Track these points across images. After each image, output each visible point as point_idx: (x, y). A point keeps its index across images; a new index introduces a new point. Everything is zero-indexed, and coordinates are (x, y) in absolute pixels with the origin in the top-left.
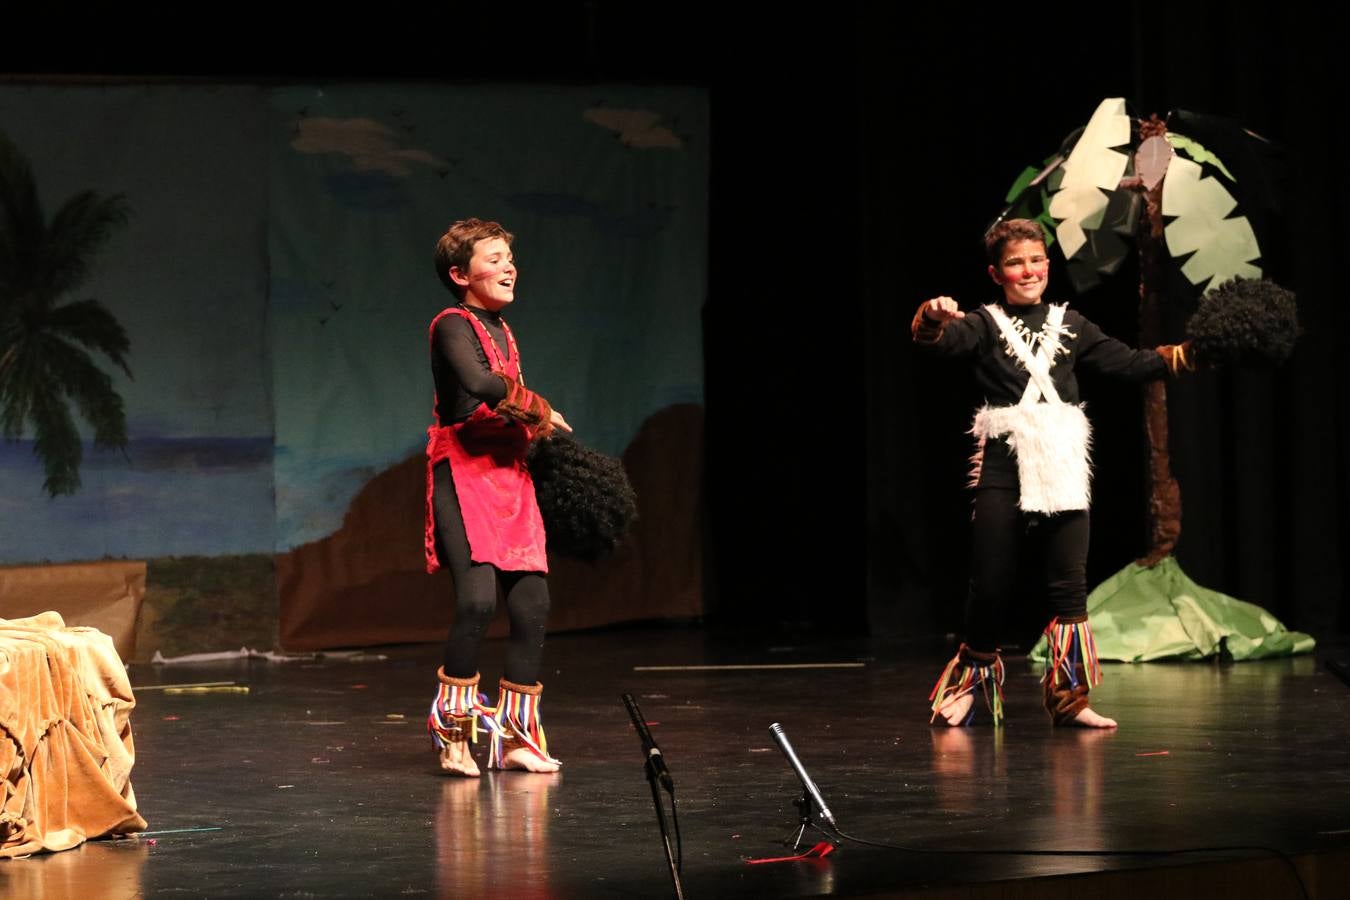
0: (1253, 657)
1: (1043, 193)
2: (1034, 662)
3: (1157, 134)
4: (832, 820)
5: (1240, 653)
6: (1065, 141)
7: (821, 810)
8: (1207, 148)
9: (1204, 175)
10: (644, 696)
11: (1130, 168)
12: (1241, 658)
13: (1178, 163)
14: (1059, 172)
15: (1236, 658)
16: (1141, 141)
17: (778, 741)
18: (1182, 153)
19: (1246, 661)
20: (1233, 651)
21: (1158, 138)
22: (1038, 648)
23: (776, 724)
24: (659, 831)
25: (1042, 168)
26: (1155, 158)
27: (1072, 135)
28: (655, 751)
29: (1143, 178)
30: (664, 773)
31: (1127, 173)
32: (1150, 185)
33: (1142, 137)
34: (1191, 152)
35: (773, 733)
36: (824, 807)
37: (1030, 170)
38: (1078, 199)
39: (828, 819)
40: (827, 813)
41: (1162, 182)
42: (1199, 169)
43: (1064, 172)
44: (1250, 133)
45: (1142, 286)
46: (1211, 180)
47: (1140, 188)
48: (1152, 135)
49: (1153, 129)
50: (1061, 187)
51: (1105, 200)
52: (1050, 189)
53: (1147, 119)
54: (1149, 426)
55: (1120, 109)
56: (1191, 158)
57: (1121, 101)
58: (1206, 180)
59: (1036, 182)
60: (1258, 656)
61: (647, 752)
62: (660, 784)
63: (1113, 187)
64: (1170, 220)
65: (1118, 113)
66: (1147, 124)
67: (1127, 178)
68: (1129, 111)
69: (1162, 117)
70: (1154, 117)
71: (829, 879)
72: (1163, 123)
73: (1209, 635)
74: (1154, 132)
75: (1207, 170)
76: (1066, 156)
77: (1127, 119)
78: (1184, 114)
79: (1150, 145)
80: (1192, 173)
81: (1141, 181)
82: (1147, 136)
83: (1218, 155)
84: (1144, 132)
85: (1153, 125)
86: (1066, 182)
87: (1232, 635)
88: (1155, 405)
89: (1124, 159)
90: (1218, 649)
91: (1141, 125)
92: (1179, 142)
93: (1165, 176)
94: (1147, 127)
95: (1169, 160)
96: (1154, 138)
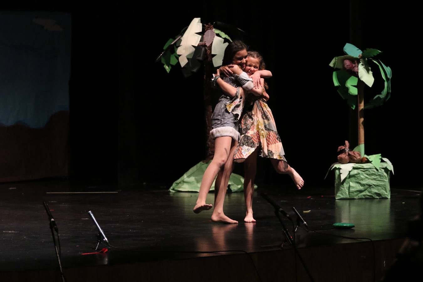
0: (238, 191)
1: (175, 47)
2: (170, 192)
3: (210, 29)
4: (107, 241)
5: (234, 190)
6: (182, 31)
7: (104, 238)
8: (226, 34)
9: (225, 42)
10: (49, 202)
11: (202, 39)
12: (235, 191)
13: (217, 39)
14: (180, 40)
15: (233, 191)
16: (206, 31)
17: (91, 216)
18: (218, 35)
19: (236, 192)
20: (232, 189)
21: (211, 30)
22: (172, 188)
23: (90, 211)
24: (53, 244)
25: (175, 39)
26: (210, 37)
27: (185, 28)
28: (52, 220)
29: (206, 42)
30: (55, 226)
31: (201, 41)
32: (208, 45)
33: (206, 30)
34: (221, 35)
35: (89, 214)
36: (105, 237)
37: (171, 40)
38: (186, 49)
39: (105, 240)
40: (106, 239)
41: (212, 43)
42: (223, 40)
43: (181, 40)
44: (239, 29)
45: (205, 76)
47: (205, 46)
48: (209, 29)
49: (208, 27)
50: (181, 45)
51: (194, 49)
52: (177, 45)
53: (208, 25)
54: (207, 119)
55: (199, 21)
56: (221, 37)
57: (200, 18)
58: (225, 44)
59: (173, 43)
60: (240, 191)
61: (50, 220)
62: (54, 229)
63: (196, 45)
64: (214, 55)
65: (198, 22)
66: (207, 26)
67: (201, 42)
68: (202, 22)
69: (212, 24)
70: (209, 24)
71: (107, 260)
72: (212, 26)
75: (226, 40)
76: (182, 35)
77: (201, 24)
78: (219, 23)
79: (208, 32)
80: (221, 41)
81: (205, 44)
82: (207, 30)
83: (229, 36)
84: (207, 28)
85: (209, 26)
86: (182, 43)
87: (232, 184)
88: (208, 113)
89: (200, 37)
91: (205, 26)
92: (217, 32)
93: (213, 42)
94: (207, 27)
95: (214, 37)
96: (209, 30)
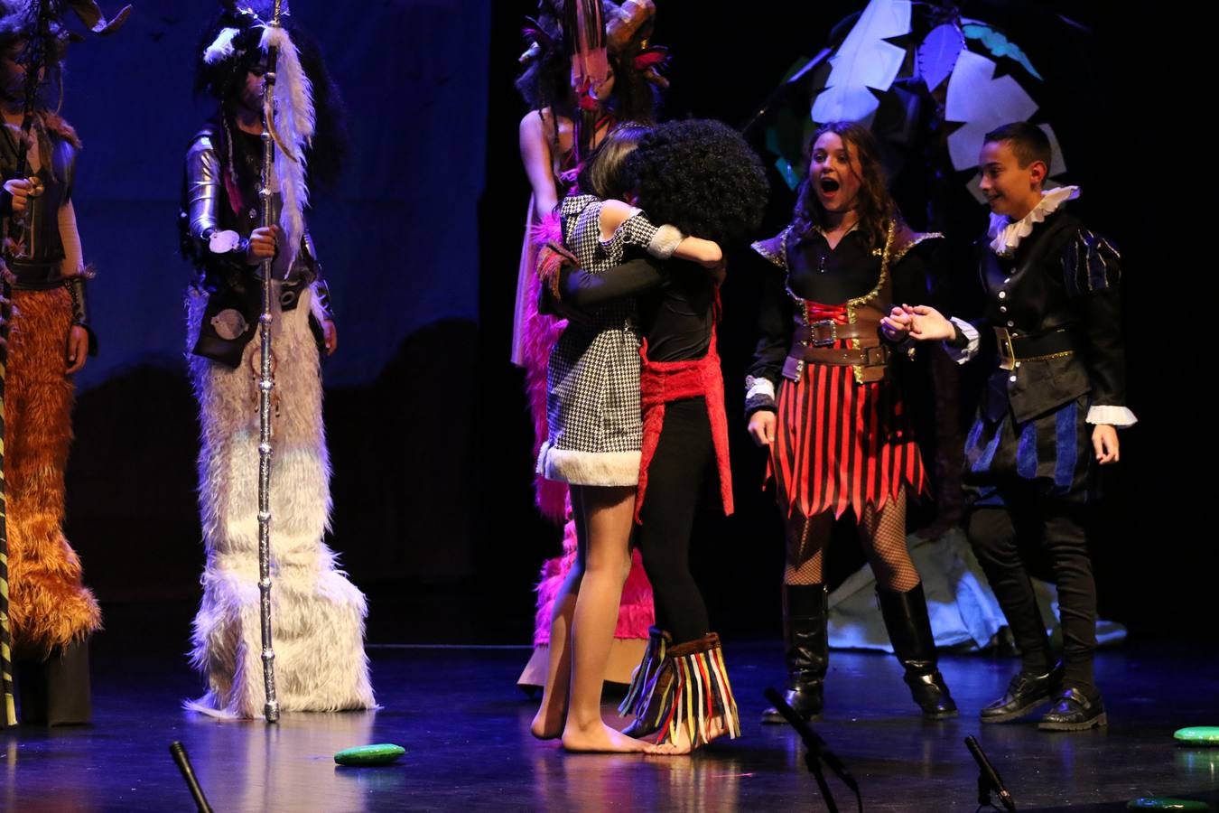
3: (949, 22)
6: (835, 30)
8: (1010, 40)
9: (998, 74)
11: (909, 63)
13: (969, 63)
14: (824, 69)
16: (926, 33)
18: (976, 46)
21: (950, 26)
26: (941, 53)
27: (844, 21)
29: (924, 76)
32: (932, 85)
33: (932, 25)
34: (988, 44)
38: (844, 101)
41: (948, 79)
42: (992, 65)
43: (830, 68)
44: (1067, 20)
46: (1007, 80)
47: (920, 86)
48: (943, 23)
50: (827, 86)
51: (874, 103)
52: (815, 87)
56: (985, 52)
58: (999, 80)
59: (796, 77)
63: (885, 87)
64: (957, 125)
66: (937, 10)
67: (903, 76)
72: (956, 9)
73: (987, 624)
74: (946, 19)
75: (1004, 67)
76: (835, 48)
77: (909, 3)
79: (940, 36)
80: (983, 71)
81: (922, 80)
82: (936, 26)
83: (1023, 48)
85: (944, 11)
86: (833, 80)
89: (902, 53)
90: (996, 641)
91: (930, 10)
92: (975, 31)
93: (951, 73)
94: (937, 13)
95: (958, 54)
96: (944, 28)
